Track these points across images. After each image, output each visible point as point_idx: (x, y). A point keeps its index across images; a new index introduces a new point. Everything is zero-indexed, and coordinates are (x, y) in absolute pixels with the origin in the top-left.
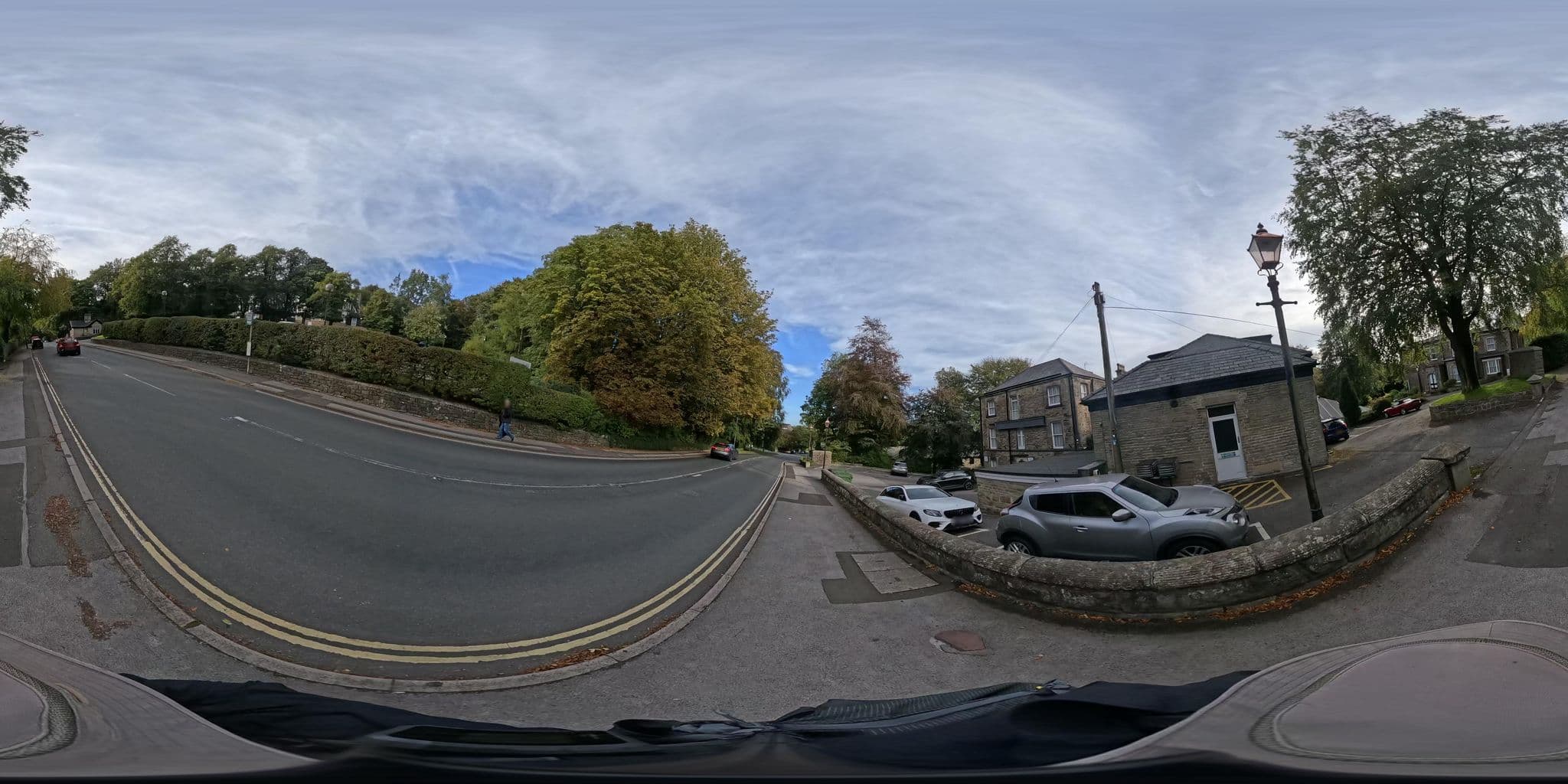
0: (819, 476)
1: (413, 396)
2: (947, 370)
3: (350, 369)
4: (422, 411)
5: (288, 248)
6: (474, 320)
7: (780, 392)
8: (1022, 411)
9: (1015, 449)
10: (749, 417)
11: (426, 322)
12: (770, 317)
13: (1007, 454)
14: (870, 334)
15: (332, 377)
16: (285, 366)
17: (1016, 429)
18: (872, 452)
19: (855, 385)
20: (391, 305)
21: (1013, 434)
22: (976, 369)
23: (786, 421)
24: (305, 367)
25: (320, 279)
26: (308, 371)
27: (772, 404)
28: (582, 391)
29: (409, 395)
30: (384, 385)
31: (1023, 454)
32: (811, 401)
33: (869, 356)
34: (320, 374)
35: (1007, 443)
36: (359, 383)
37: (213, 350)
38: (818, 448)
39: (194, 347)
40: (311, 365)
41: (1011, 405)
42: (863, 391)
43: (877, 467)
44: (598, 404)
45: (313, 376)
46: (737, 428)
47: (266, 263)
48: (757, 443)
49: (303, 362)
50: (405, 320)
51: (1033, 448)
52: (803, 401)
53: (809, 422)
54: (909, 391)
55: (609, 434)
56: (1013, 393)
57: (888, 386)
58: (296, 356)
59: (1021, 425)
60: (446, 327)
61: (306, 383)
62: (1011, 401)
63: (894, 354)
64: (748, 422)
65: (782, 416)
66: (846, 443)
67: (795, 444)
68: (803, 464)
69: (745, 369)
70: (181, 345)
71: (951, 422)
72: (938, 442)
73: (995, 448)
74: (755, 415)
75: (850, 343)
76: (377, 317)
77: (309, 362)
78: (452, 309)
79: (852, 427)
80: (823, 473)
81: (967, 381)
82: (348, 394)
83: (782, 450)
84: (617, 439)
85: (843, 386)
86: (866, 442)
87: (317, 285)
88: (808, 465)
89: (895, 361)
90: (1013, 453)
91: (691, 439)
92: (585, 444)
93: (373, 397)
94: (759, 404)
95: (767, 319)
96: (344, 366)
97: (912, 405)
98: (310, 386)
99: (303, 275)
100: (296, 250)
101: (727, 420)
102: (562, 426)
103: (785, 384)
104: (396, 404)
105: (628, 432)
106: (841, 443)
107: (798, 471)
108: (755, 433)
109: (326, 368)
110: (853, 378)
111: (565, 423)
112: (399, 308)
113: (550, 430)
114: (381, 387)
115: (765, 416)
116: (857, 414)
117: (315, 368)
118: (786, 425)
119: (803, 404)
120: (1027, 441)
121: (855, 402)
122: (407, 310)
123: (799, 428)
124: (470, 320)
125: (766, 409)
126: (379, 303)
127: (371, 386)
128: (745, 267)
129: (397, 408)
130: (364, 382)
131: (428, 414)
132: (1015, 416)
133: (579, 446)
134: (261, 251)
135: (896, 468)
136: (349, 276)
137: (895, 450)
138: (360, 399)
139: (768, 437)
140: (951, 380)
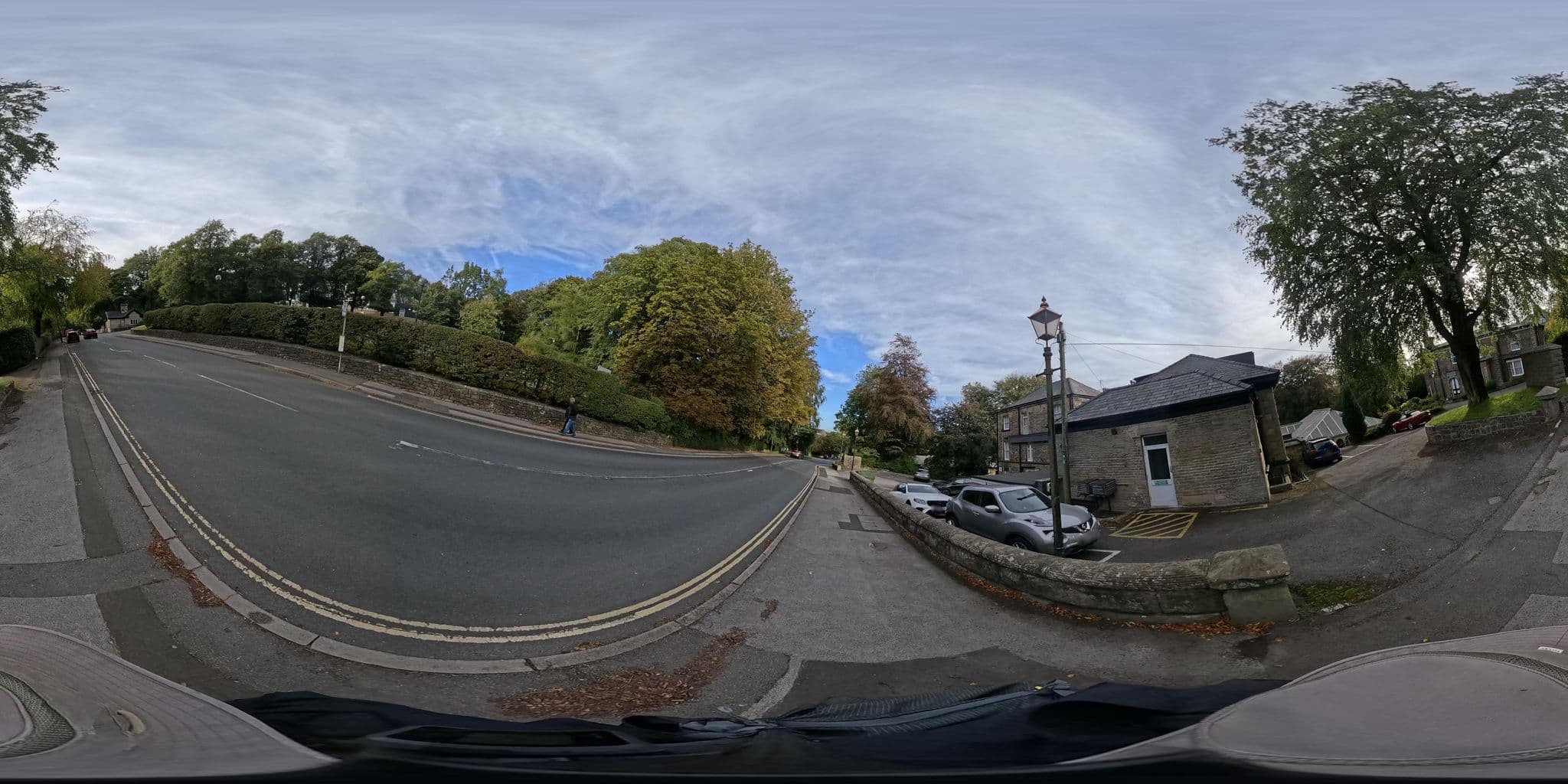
0: (849, 478)
1: (521, 401)
2: (973, 385)
3: (461, 373)
4: (528, 415)
5: (338, 235)
6: (527, 317)
7: (816, 398)
8: (1031, 428)
9: (1024, 461)
10: (787, 422)
11: (483, 316)
12: (811, 334)
13: (1018, 466)
14: (901, 350)
15: (439, 380)
16: (384, 365)
17: (1026, 443)
18: (899, 459)
19: (886, 397)
20: (448, 297)
21: (1023, 448)
22: (999, 385)
23: (820, 428)
24: (407, 367)
25: (372, 267)
26: (413, 373)
27: (809, 412)
28: (653, 398)
29: (518, 400)
30: (494, 390)
31: (1031, 466)
32: (844, 410)
33: (900, 370)
34: (426, 376)
35: (1018, 455)
36: (469, 387)
37: (291, 343)
38: (851, 453)
39: (265, 338)
40: (415, 366)
41: (1022, 420)
42: (892, 403)
43: (903, 473)
44: (667, 410)
45: (417, 378)
46: (775, 432)
47: (315, 249)
48: (793, 447)
49: (407, 363)
50: (462, 314)
51: (1039, 461)
52: (838, 409)
53: (842, 429)
54: (935, 405)
55: (674, 435)
56: (1024, 410)
57: (916, 400)
58: (398, 356)
59: (1031, 439)
60: (501, 323)
61: (409, 385)
62: (1023, 417)
63: (922, 370)
64: (786, 426)
65: (817, 422)
66: (875, 451)
67: (828, 450)
68: (835, 467)
69: (788, 381)
70: (250, 336)
71: (972, 434)
72: (959, 453)
73: (1008, 459)
74: (793, 421)
75: (883, 358)
76: (432, 309)
77: (411, 363)
78: (506, 304)
79: (881, 435)
80: (851, 474)
81: (991, 395)
82: (457, 398)
83: (816, 454)
84: (679, 441)
85: (874, 398)
86: (896, 450)
87: (369, 274)
88: (839, 468)
89: (924, 376)
90: (1023, 465)
91: (735, 441)
92: (654, 444)
93: (482, 402)
94: (798, 412)
95: (809, 336)
96: (453, 369)
97: (938, 417)
98: (414, 389)
99: (354, 263)
100: (346, 237)
101: (768, 425)
102: (640, 427)
103: (821, 391)
104: (505, 408)
105: (688, 434)
106: (870, 450)
107: (830, 473)
108: (791, 438)
109: (432, 371)
110: (885, 392)
111: (643, 425)
112: (455, 302)
113: (629, 431)
114: (491, 392)
115: (802, 423)
116: (885, 424)
117: (419, 369)
118: (820, 431)
119: (838, 412)
120: (1035, 455)
121: (885, 415)
122: (463, 304)
123: (833, 433)
124: (523, 316)
125: (804, 417)
126: (436, 295)
127: (481, 390)
128: (791, 286)
129: (506, 414)
130: (474, 386)
131: (535, 418)
132: (1025, 431)
133: (651, 444)
134: (309, 238)
135: (919, 475)
136: (403, 266)
137: (921, 459)
138: (469, 403)
139: (803, 442)
140: (977, 395)
